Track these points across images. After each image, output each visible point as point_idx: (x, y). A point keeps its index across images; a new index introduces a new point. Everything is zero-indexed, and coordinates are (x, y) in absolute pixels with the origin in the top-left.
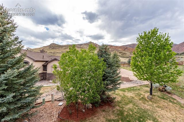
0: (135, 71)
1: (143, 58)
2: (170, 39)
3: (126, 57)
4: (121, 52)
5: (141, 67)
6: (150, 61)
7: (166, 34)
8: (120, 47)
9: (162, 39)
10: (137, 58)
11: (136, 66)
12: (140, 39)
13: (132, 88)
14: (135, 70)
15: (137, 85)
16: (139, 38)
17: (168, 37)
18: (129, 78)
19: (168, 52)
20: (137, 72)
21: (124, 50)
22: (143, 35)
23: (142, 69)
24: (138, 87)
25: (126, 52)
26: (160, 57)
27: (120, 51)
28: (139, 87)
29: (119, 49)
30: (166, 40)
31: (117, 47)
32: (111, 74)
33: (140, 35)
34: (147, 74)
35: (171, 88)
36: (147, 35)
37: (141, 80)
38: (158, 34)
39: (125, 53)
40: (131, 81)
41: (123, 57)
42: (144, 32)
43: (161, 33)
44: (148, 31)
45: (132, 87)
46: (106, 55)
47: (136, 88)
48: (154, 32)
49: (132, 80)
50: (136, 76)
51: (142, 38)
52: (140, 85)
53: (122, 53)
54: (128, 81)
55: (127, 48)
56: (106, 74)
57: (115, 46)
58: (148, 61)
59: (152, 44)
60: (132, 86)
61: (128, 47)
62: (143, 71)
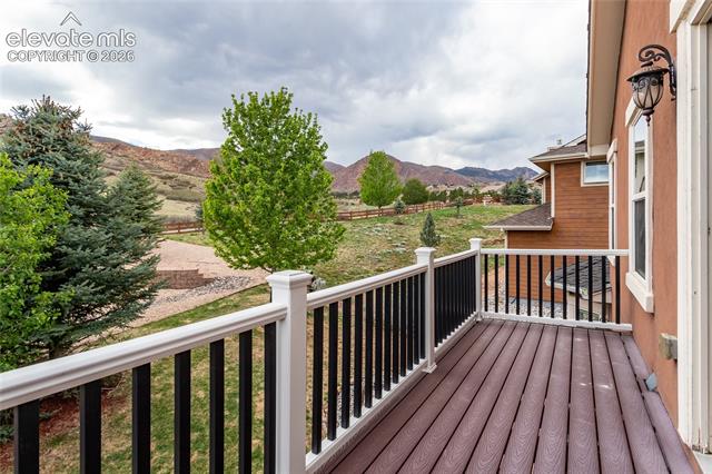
0: (221, 238)
1: (247, 185)
2: (320, 133)
3: (192, 198)
4: (171, 178)
5: (239, 220)
6: (269, 199)
7: (310, 115)
8: (166, 156)
9: (301, 131)
10: (226, 187)
11: (223, 219)
12: (236, 118)
13: (210, 308)
14: (218, 232)
15: (227, 293)
16: (233, 111)
17: (315, 125)
18: (200, 272)
19: (315, 172)
20: (228, 239)
21: (185, 170)
22: (247, 102)
23: (246, 230)
24: (232, 298)
25: (193, 180)
26: (295, 187)
27: (164, 174)
28: (237, 299)
29: (162, 164)
30: (311, 134)
31: (147, 151)
32: (103, 250)
33: (239, 103)
34: (261, 244)
35: (324, 282)
36: (259, 107)
37: (242, 268)
38: (291, 113)
39: (188, 183)
40: (207, 282)
41: (180, 199)
42: (250, 94)
43: (299, 111)
44: (263, 96)
45: (208, 304)
46: (68, 159)
47: (224, 304)
48: (281, 103)
49: (213, 276)
50: (226, 256)
51: (244, 115)
52: (241, 289)
53: (173, 182)
54: (198, 285)
55: (194, 163)
56: (66, 254)
57: (138, 149)
58: (264, 196)
59: (275, 141)
60: (212, 301)
61: (201, 158)
62: (248, 236)
